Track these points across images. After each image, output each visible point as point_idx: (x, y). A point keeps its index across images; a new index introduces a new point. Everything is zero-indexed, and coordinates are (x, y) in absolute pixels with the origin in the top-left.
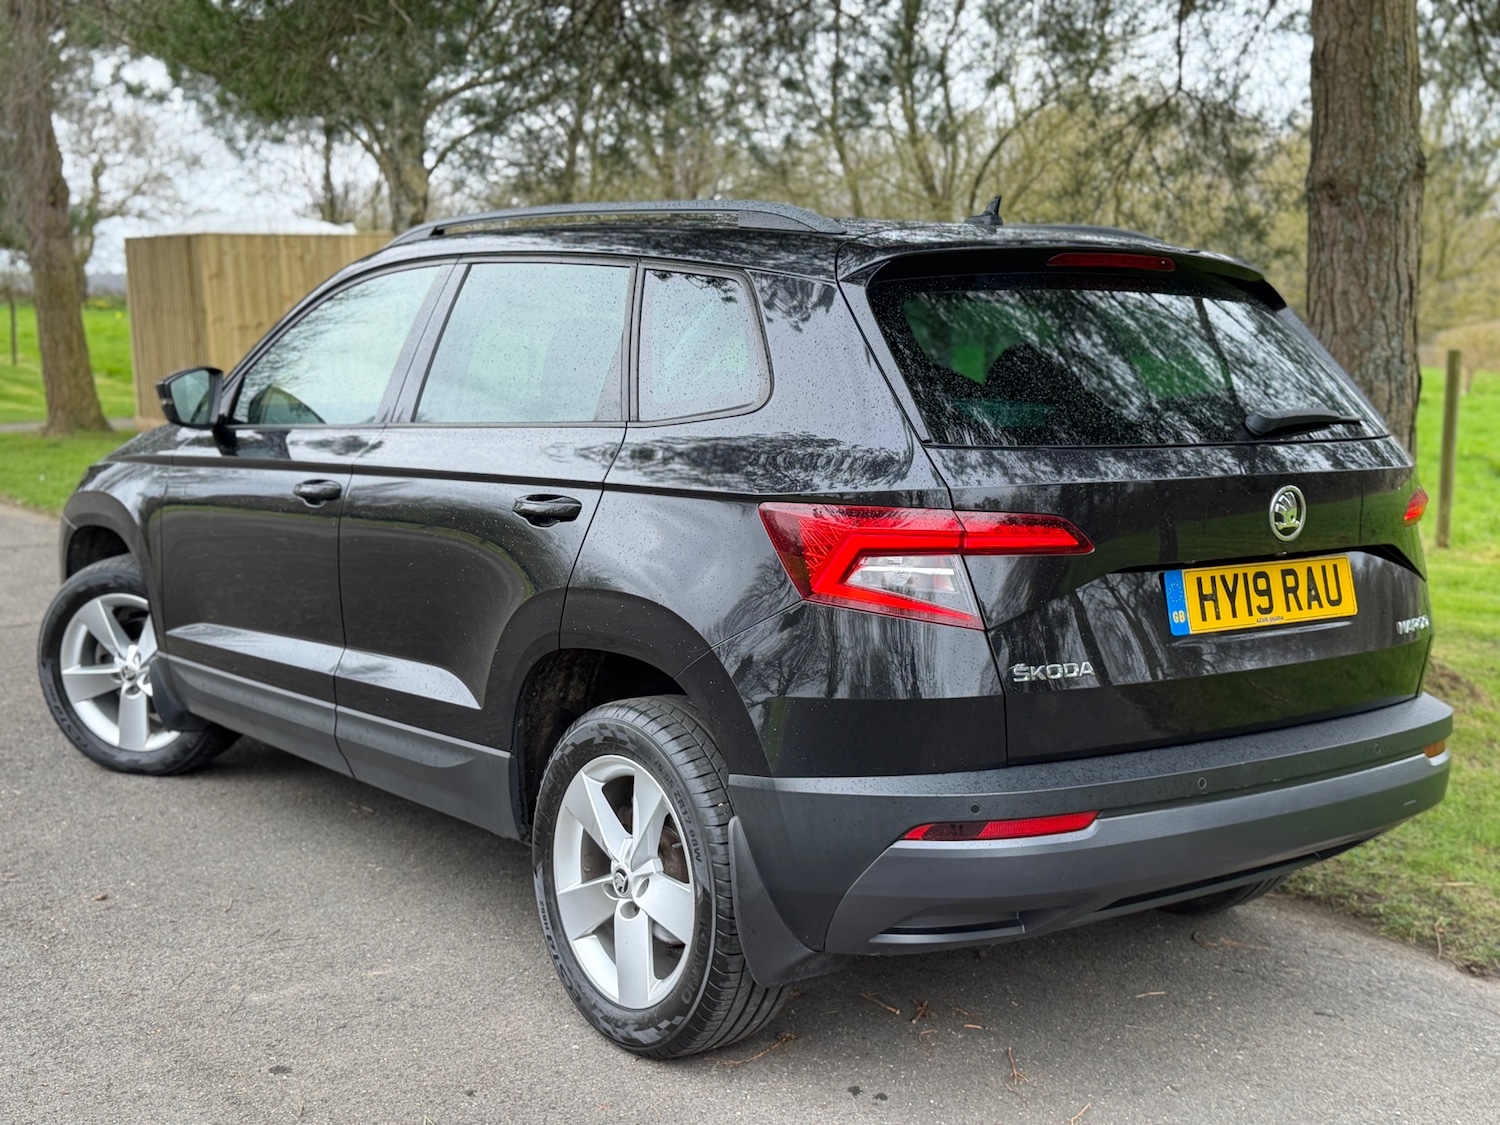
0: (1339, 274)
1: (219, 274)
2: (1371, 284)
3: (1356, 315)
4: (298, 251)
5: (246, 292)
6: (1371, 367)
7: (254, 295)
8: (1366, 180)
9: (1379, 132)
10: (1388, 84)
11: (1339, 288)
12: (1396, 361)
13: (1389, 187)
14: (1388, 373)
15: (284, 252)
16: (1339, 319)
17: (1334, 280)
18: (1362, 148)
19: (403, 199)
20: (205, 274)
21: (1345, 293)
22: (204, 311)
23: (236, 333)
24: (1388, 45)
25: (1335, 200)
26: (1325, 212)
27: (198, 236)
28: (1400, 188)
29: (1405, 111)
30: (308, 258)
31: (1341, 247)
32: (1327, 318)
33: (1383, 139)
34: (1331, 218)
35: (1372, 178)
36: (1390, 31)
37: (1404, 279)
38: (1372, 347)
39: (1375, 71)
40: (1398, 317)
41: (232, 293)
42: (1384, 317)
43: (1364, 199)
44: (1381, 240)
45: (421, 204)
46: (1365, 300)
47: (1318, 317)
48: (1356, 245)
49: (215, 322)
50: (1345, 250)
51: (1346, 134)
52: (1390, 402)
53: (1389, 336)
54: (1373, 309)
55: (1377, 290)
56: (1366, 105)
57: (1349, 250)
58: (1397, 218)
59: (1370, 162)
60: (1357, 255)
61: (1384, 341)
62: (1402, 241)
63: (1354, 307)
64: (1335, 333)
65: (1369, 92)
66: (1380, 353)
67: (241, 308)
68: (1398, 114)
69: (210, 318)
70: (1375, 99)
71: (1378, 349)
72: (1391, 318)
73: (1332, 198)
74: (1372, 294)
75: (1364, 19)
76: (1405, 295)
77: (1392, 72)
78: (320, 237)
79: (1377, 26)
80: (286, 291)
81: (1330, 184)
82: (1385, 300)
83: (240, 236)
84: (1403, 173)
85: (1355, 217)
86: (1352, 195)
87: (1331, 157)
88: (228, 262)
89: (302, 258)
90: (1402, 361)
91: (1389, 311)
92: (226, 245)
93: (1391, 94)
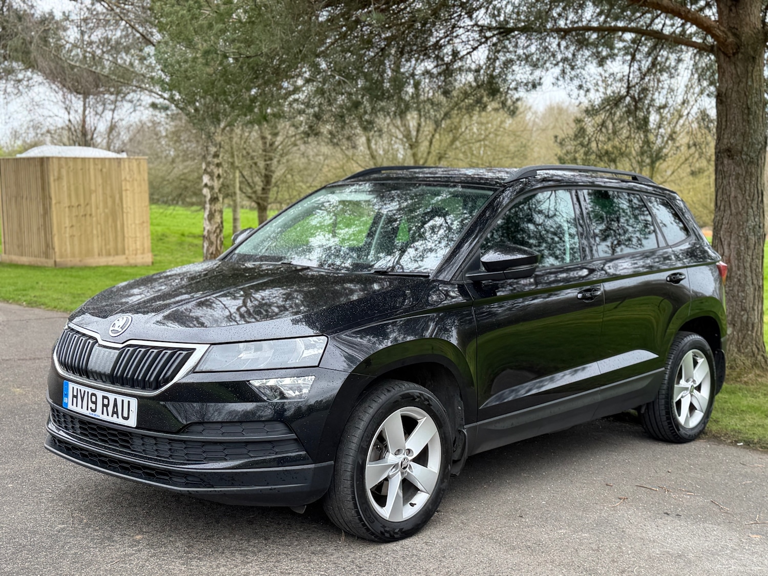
0: (733, 189)
1: (59, 178)
2: (747, 194)
3: (741, 207)
4: (100, 167)
5: (72, 188)
6: (747, 229)
7: (77, 189)
8: (745, 149)
9: (750, 128)
10: (754, 108)
11: (733, 195)
12: (757, 227)
13: (755, 152)
14: (754, 232)
15: (92, 167)
16: (733, 208)
17: (730, 192)
18: (744, 135)
19: (210, 144)
20: (52, 179)
21: (735, 197)
22: (50, 198)
23: (67, 209)
24: (754, 91)
25: (731, 157)
26: (726, 162)
27: (48, 158)
28: (759, 152)
29: (761, 119)
30: (104, 170)
31: (734, 177)
32: (727, 208)
33: (752, 131)
34: (728, 164)
35: (748, 148)
36: (755, 85)
37: (760, 192)
38: (747, 221)
39: (749, 102)
40: (757, 208)
41: (65, 188)
42: (752, 208)
43: (744, 157)
44: (751, 175)
45: (218, 147)
46: (745, 201)
47: (722, 208)
48: (741, 177)
49: (56, 204)
50: (735, 179)
51: (736, 129)
52: (755, 245)
53: (754, 216)
54: (748, 204)
55: (749, 196)
56: (745, 117)
57: (737, 178)
58: (758, 165)
59: (747, 141)
60: (740, 180)
61: (753, 218)
62: (759, 175)
63: (740, 203)
64: (731, 214)
65: (746, 111)
66: (751, 223)
67: (69, 196)
68: (758, 121)
69: (54, 202)
70: (749, 114)
71: (750, 222)
72: (755, 209)
73: (729, 156)
74: (748, 198)
75: (744, 80)
76: (760, 199)
77: (756, 103)
78: (110, 159)
79: (750, 83)
80: (93, 188)
81: (729, 150)
82: (752, 200)
83: (70, 158)
84: (760, 146)
85: (740, 165)
86: (739, 155)
87: (729, 139)
88: (64, 172)
89: (101, 170)
90: (760, 227)
91: (754, 205)
92: (63, 162)
93: (755, 112)
